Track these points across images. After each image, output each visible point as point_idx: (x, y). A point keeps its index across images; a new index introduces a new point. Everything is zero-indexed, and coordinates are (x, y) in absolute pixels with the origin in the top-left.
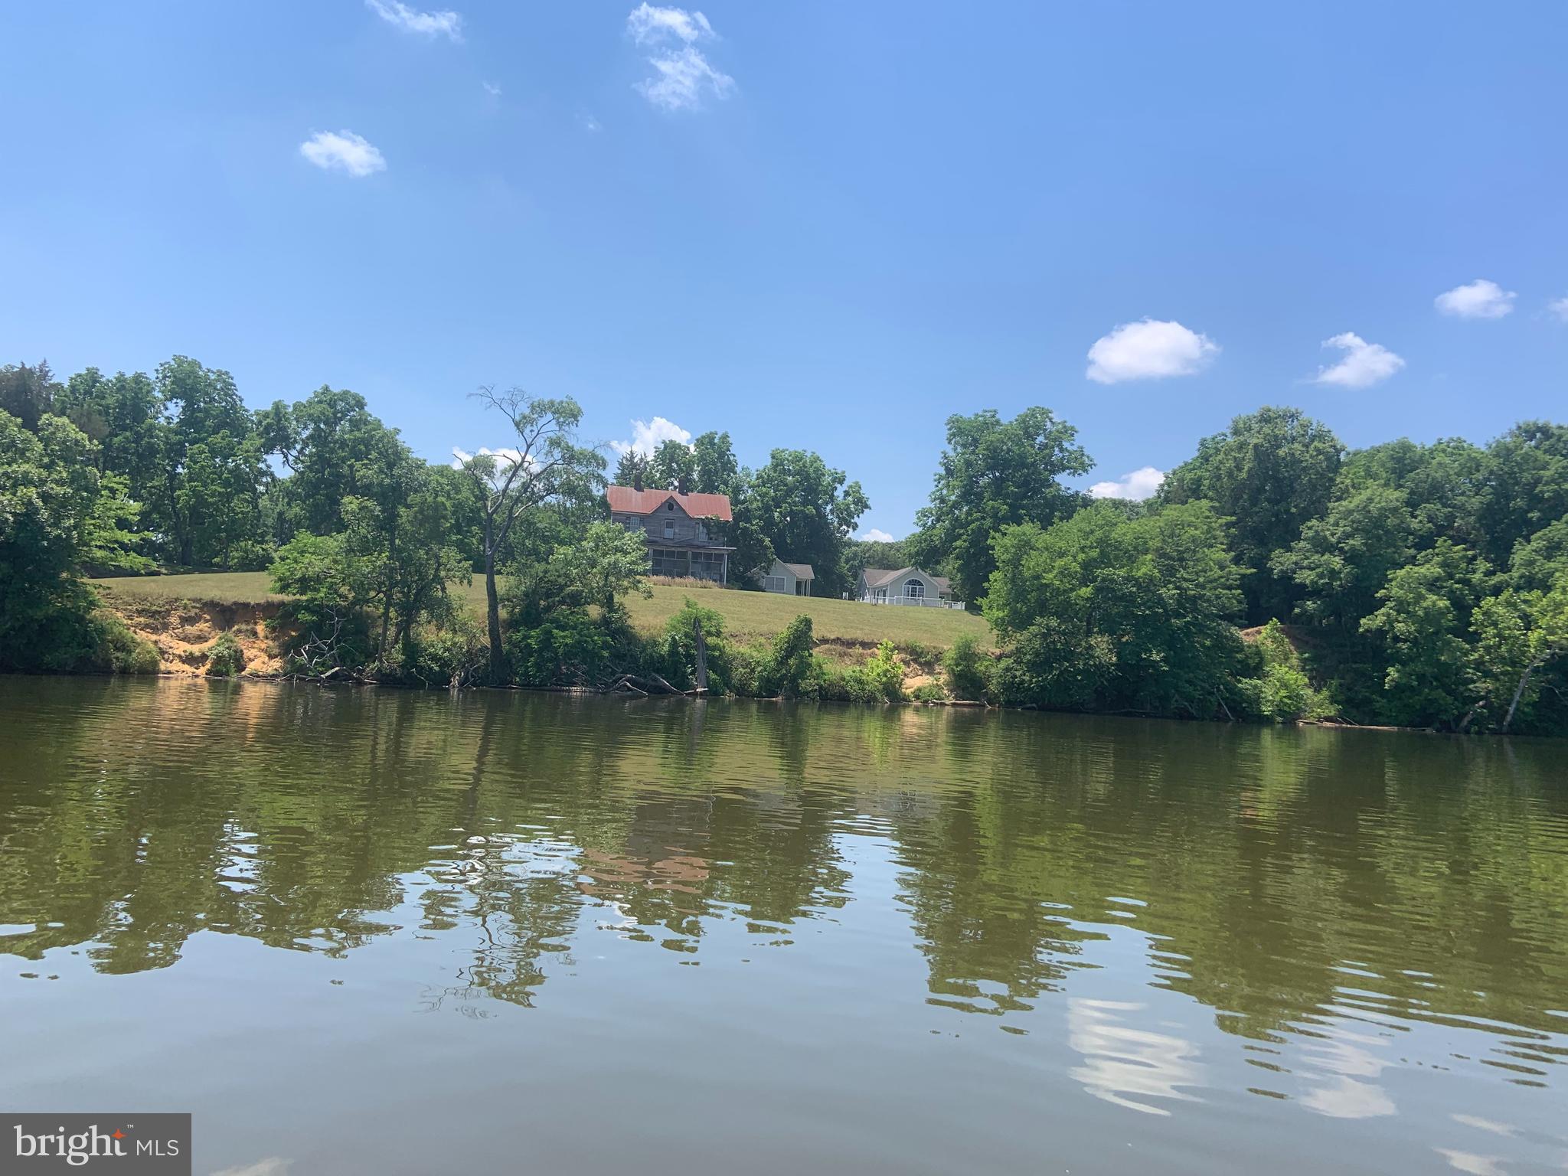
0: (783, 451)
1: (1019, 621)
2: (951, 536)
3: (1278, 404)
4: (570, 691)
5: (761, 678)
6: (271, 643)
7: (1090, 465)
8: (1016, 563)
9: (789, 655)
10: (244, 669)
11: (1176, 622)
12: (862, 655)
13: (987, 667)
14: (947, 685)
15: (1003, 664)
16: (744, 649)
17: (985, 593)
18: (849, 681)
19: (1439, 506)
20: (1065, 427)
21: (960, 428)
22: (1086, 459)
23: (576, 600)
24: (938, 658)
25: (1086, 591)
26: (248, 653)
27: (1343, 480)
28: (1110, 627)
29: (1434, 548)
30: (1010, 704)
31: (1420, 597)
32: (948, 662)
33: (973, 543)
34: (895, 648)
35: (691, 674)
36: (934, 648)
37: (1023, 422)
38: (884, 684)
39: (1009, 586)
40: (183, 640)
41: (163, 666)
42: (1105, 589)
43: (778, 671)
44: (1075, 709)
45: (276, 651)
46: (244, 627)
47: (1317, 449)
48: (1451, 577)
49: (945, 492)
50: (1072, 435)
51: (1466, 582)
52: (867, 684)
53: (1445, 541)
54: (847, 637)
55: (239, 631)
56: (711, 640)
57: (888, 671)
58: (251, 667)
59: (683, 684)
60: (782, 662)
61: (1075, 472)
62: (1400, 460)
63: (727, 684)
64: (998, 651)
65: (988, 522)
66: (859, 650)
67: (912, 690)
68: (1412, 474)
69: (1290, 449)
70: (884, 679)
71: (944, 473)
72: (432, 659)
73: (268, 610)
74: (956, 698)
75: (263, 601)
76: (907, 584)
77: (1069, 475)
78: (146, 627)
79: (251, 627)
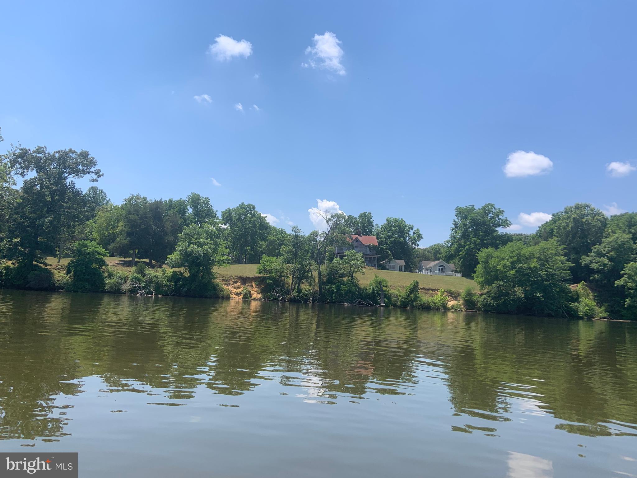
0: (391, 218)
1: (489, 282)
2: (458, 251)
3: (582, 202)
4: (344, 304)
5: (401, 301)
6: (257, 289)
7: (510, 224)
8: (486, 262)
9: (411, 293)
10: (252, 297)
11: (546, 283)
12: (432, 293)
13: (477, 298)
14: (462, 304)
15: (483, 297)
16: (395, 292)
17: (475, 272)
18: (430, 303)
20: (500, 210)
21: (460, 211)
22: (508, 222)
23: (343, 275)
24: (459, 295)
25: (512, 272)
26: (252, 292)
27: (608, 230)
28: (521, 284)
30: (486, 311)
32: (463, 296)
33: (467, 253)
34: (445, 291)
35: (379, 300)
36: (457, 291)
37: (484, 209)
38: (442, 303)
39: (484, 270)
40: (234, 288)
41: (231, 296)
42: (520, 272)
43: (407, 299)
44: (509, 313)
45: (259, 292)
47: (597, 219)
49: (455, 234)
50: (503, 213)
52: (437, 303)
54: (426, 287)
55: (248, 285)
56: (384, 289)
57: (442, 299)
58: (254, 296)
59: (377, 303)
60: (408, 296)
61: (504, 227)
62: (629, 222)
63: (390, 303)
64: (480, 293)
65: (472, 246)
66: (431, 292)
67: (450, 306)
69: (587, 219)
70: (441, 302)
71: (454, 227)
72: (303, 294)
73: (255, 279)
74: (466, 309)
75: (253, 276)
76: (439, 267)
77: (502, 228)
78: (225, 284)
79: (251, 284)
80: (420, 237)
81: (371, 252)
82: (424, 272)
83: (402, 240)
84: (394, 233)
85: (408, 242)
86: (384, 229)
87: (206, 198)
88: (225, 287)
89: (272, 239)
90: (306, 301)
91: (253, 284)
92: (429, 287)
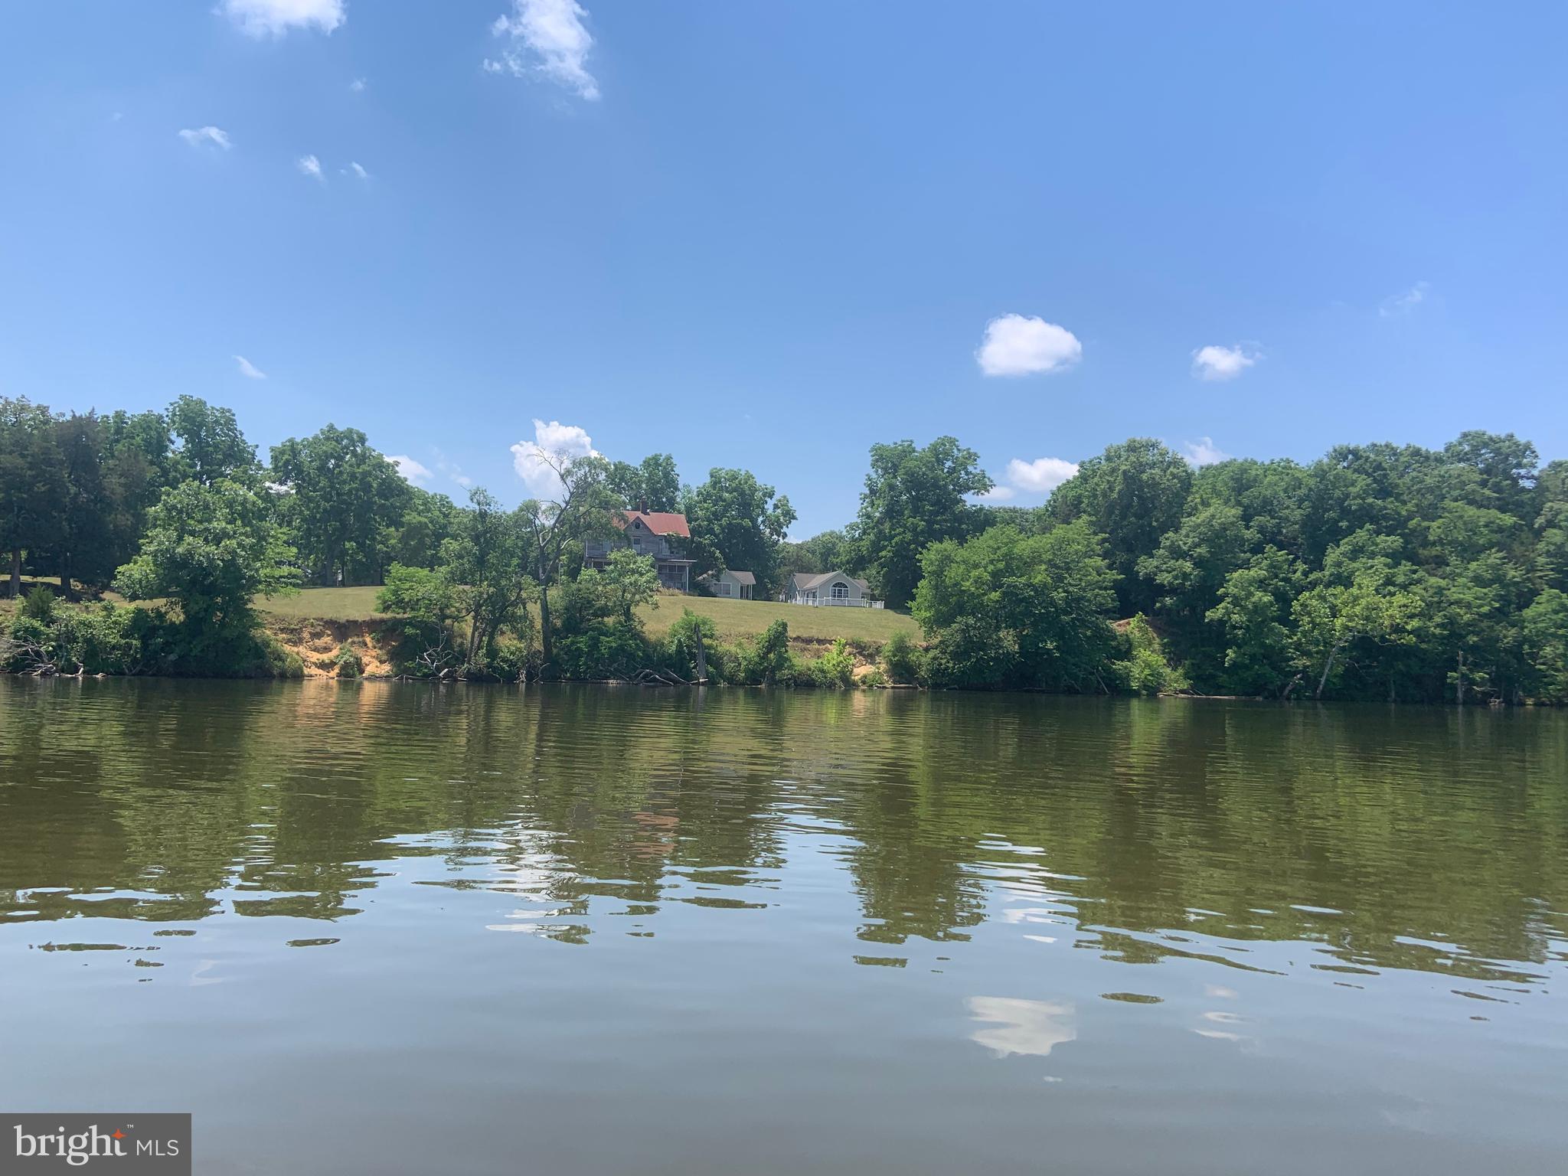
0: (720, 470)
1: (942, 620)
2: (876, 547)
3: (1142, 436)
4: (608, 683)
5: (745, 671)
6: (379, 652)
7: (991, 486)
8: (939, 574)
9: (769, 652)
10: (363, 672)
11: (1065, 618)
12: (818, 650)
13: (918, 657)
14: (887, 672)
15: (931, 654)
16: (733, 649)
17: (913, 598)
18: (814, 671)
19: (1269, 518)
20: (969, 453)
21: (882, 455)
22: (987, 480)
23: (605, 612)
24: (878, 651)
25: (995, 595)
26: (365, 660)
27: (1194, 499)
28: (1013, 621)
29: (1263, 553)
30: (936, 686)
31: (1250, 594)
32: (887, 654)
33: (896, 554)
34: (846, 644)
35: (693, 668)
36: (875, 643)
37: (934, 449)
38: (839, 672)
39: (934, 592)
40: (314, 651)
41: (306, 671)
42: (1011, 594)
43: (761, 664)
44: (986, 688)
45: (385, 658)
46: (356, 639)
47: (1172, 474)
48: (1276, 577)
49: (869, 509)
50: (975, 460)
51: (1287, 580)
52: (829, 672)
53: (1272, 548)
54: (805, 635)
55: (353, 643)
56: (706, 641)
57: (842, 662)
58: (369, 670)
59: (688, 676)
60: (764, 657)
61: (979, 492)
62: (1237, 480)
63: (721, 675)
64: (925, 644)
65: (909, 536)
66: (816, 646)
67: (859, 677)
68: (1248, 493)
69: (1152, 474)
70: (839, 669)
71: (868, 492)
72: (502, 661)
73: (372, 626)
74: (894, 682)
75: (367, 619)
76: (834, 586)
77: (973, 494)
78: (288, 641)
79: (361, 639)
80: (790, 516)
81: (672, 553)
82: (799, 600)
83: (747, 522)
84: (728, 506)
85: (762, 527)
86: (705, 496)
87: (223, 411)
88: (287, 648)
89: (414, 521)
90: (511, 678)
91: (368, 639)
92: (811, 635)
